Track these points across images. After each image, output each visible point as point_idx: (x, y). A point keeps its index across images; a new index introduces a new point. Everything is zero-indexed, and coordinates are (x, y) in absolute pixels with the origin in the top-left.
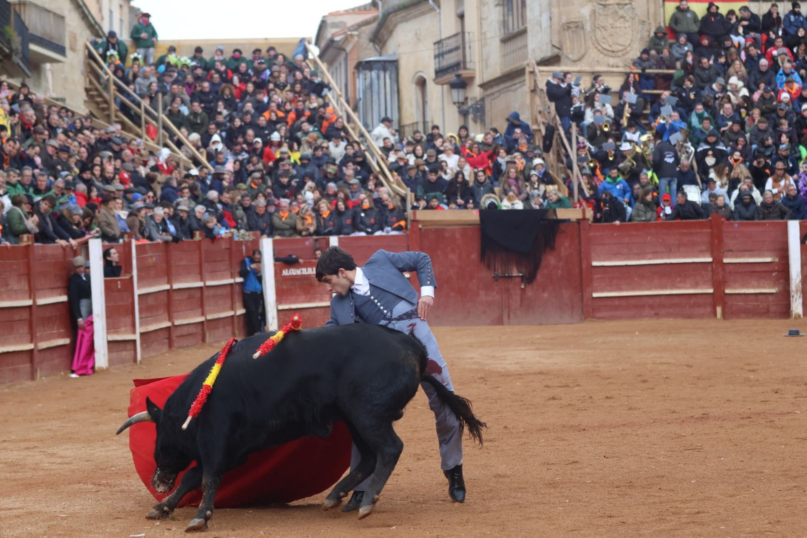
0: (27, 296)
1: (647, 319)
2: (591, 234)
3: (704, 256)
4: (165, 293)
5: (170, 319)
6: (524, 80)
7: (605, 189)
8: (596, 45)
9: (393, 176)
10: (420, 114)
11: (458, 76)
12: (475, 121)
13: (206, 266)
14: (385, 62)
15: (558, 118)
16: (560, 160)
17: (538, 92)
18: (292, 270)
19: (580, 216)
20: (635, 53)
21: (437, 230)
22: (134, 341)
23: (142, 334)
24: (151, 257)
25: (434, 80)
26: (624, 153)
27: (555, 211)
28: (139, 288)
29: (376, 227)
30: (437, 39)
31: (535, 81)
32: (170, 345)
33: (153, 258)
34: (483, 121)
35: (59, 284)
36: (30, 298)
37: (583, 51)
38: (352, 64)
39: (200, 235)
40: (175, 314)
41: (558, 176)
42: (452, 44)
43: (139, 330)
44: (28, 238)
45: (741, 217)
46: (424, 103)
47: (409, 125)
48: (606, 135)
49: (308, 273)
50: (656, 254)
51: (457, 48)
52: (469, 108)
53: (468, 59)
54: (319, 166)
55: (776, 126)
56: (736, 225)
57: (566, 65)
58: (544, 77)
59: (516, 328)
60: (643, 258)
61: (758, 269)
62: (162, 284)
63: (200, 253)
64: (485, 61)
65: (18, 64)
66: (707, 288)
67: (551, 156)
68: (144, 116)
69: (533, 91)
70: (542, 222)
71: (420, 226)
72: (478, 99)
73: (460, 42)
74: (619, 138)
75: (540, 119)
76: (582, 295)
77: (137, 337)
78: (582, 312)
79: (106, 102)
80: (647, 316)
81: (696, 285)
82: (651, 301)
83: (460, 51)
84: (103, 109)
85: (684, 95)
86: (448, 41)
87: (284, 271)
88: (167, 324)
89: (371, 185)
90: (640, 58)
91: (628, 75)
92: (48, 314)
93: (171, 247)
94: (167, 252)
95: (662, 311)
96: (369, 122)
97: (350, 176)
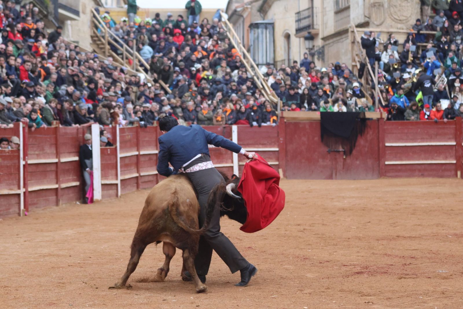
0: (55, 156)
2: (385, 127)
3: (451, 141)
4: (136, 157)
5: (138, 172)
6: (348, 36)
7: (394, 101)
8: (390, 16)
9: (270, 91)
10: (287, 55)
11: (309, 33)
12: (318, 59)
14: (266, 24)
15: (367, 59)
16: (368, 83)
17: (356, 43)
19: (379, 116)
20: (413, 22)
21: (295, 123)
22: (117, 185)
23: (122, 180)
25: (295, 35)
26: (405, 80)
27: (364, 113)
28: (120, 153)
30: (298, 11)
31: (354, 37)
32: (138, 187)
33: (129, 136)
34: (323, 60)
35: (74, 150)
36: (57, 158)
37: (382, 19)
38: (247, 24)
39: (157, 123)
40: (141, 169)
41: (366, 92)
42: (306, 14)
43: (120, 177)
44: (56, 123)
46: (289, 48)
47: (279, 61)
48: (395, 70)
50: (423, 140)
51: (309, 17)
52: (315, 52)
53: (315, 23)
54: (227, 84)
57: (373, 27)
58: (360, 35)
59: (340, 181)
60: (415, 142)
62: (134, 151)
63: (156, 134)
64: (325, 24)
65: (52, 21)
66: (452, 160)
67: (363, 81)
68: (125, 53)
69: (353, 43)
70: (357, 119)
71: (285, 121)
72: (321, 46)
73: (311, 13)
74: (403, 71)
75: (357, 59)
76: (379, 163)
77: (119, 182)
78: (379, 173)
79: (103, 44)
80: (417, 176)
81: (446, 158)
82: (419, 167)
83: (311, 18)
84: (101, 48)
85: (441, 46)
86: (304, 13)
88: (136, 175)
89: (257, 95)
90: (416, 25)
91: (409, 34)
92: (67, 168)
93: (139, 130)
94: (137, 133)
95: (426, 173)
96: (256, 59)
97: (245, 89)
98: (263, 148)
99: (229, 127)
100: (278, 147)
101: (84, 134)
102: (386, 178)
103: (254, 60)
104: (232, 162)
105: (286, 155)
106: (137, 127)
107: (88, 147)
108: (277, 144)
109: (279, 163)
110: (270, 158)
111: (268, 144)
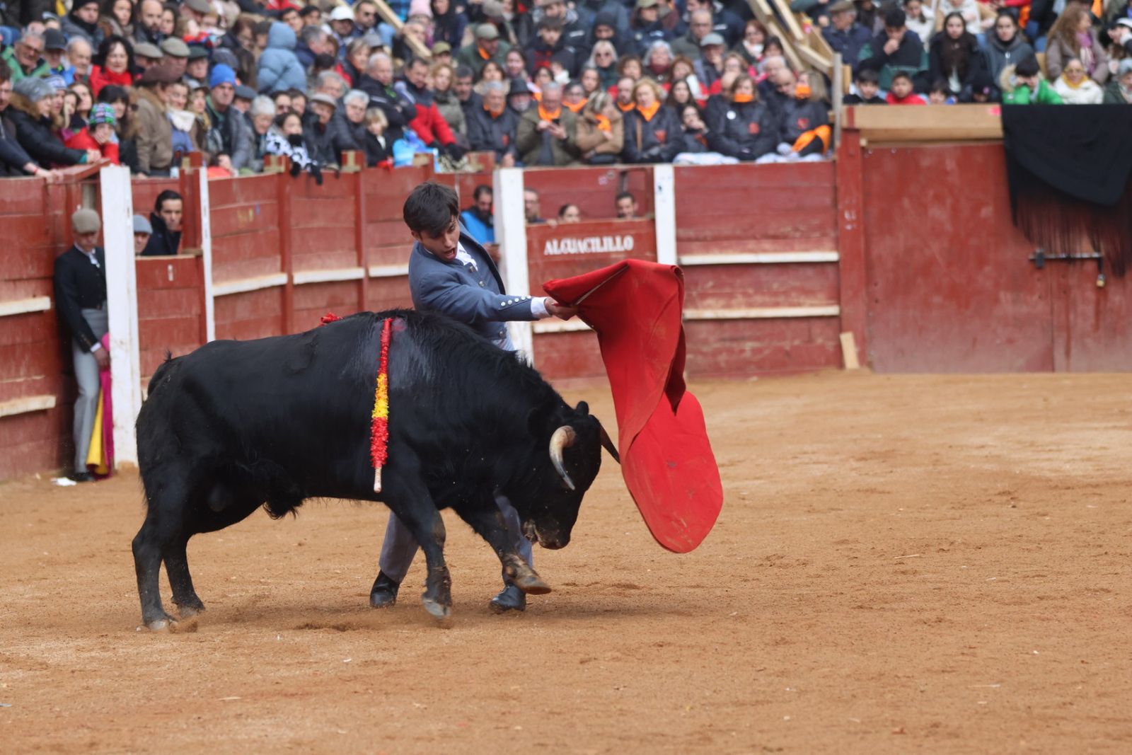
4: (276, 293)
13: (368, 230)
18: (569, 242)
21: (901, 152)
24: (245, 209)
28: (215, 280)
29: (761, 144)
33: (247, 212)
35: (32, 271)
39: (358, 161)
49: (605, 249)
59: (1085, 379)
62: (270, 272)
63: (357, 203)
71: (863, 142)
87: (548, 245)
93: (288, 189)
94: (281, 198)
97: (705, 25)
98: (775, 251)
99: (643, 170)
100: (837, 248)
101: (69, 208)
105: (869, 281)
106: (280, 174)
107: (88, 259)
108: (832, 234)
109: (841, 311)
110: (808, 293)
111: (798, 234)
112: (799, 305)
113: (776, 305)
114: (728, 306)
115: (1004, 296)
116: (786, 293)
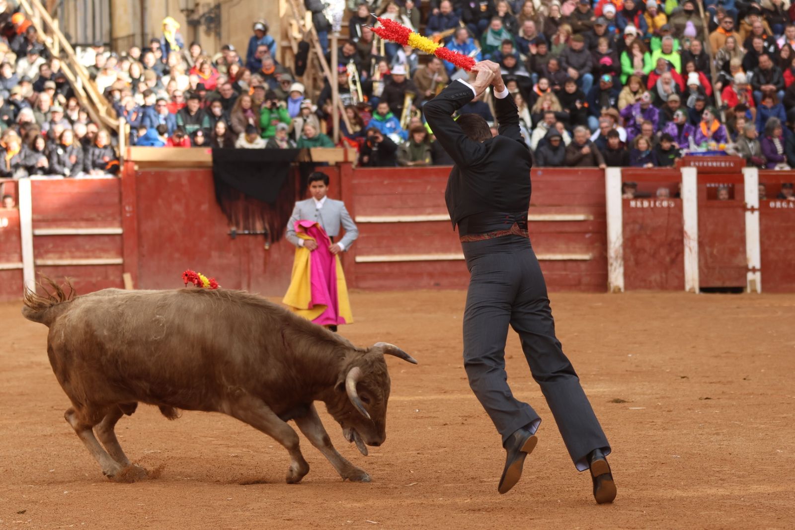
1: (425, 290)
2: (355, 182)
7: (373, 126)
10: (138, 24)
12: (208, 32)
15: (314, 32)
16: (316, 86)
19: (341, 158)
21: (157, 173)
29: (78, 168)
34: (218, 35)
45: (546, 163)
47: (123, 38)
52: (201, 17)
55: (593, 47)
56: (540, 173)
60: (421, 213)
61: (568, 228)
70: (292, 164)
71: (136, 168)
72: (212, 5)
80: (424, 287)
82: (430, 268)
95: (445, 281)
96: (72, 32)
98: (87, 227)
100: (122, 225)
102: (359, 293)
103: (68, 37)
104: (21, 260)
105: (139, 244)
108: (119, 219)
109: (124, 261)
110: (105, 251)
111: (100, 219)
112: (100, 257)
113: (87, 257)
114: (61, 258)
115: (214, 254)
116: (93, 251)
